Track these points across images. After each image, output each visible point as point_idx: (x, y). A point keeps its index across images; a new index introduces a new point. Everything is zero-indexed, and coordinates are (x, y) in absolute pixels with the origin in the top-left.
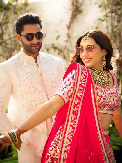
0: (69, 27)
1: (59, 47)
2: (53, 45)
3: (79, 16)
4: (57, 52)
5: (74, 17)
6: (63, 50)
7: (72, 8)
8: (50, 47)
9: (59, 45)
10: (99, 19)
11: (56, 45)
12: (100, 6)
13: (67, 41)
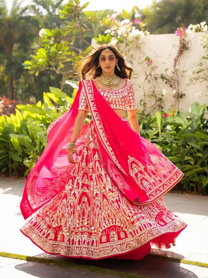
0: (176, 60)
1: (167, 78)
2: (162, 75)
3: (186, 53)
4: (165, 81)
5: (181, 52)
6: (170, 80)
7: (179, 45)
8: (158, 76)
9: (167, 75)
10: (204, 57)
11: (164, 76)
12: (204, 47)
13: (174, 73)
